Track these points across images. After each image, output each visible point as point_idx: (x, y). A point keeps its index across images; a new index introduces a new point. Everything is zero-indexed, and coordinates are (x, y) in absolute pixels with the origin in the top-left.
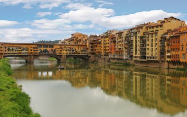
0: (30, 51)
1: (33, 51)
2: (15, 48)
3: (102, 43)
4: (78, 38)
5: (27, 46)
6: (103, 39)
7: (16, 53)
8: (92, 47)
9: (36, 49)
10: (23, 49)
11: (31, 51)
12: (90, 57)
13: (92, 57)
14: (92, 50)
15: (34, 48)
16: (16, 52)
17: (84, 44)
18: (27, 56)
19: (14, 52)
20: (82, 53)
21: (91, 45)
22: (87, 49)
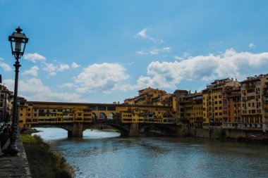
0: (77, 116)
1: (82, 116)
2: (51, 111)
3: (205, 101)
4: (152, 95)
5: (72, 107)
6: (206, 96)
7: (53, 120)
8: (182, 110)
9: (87, 113)
10: (66, 113)
11: (80, 115)
12: (180, 126)
13: (185, 126)
14: (182, 115)
15: (85, 110)
16: (54, 117)
17: (166, 105)
18: (71, 124)
19: (50, 117)
20: (165, 121)
21: (180, 107)
22: (174, 113)
